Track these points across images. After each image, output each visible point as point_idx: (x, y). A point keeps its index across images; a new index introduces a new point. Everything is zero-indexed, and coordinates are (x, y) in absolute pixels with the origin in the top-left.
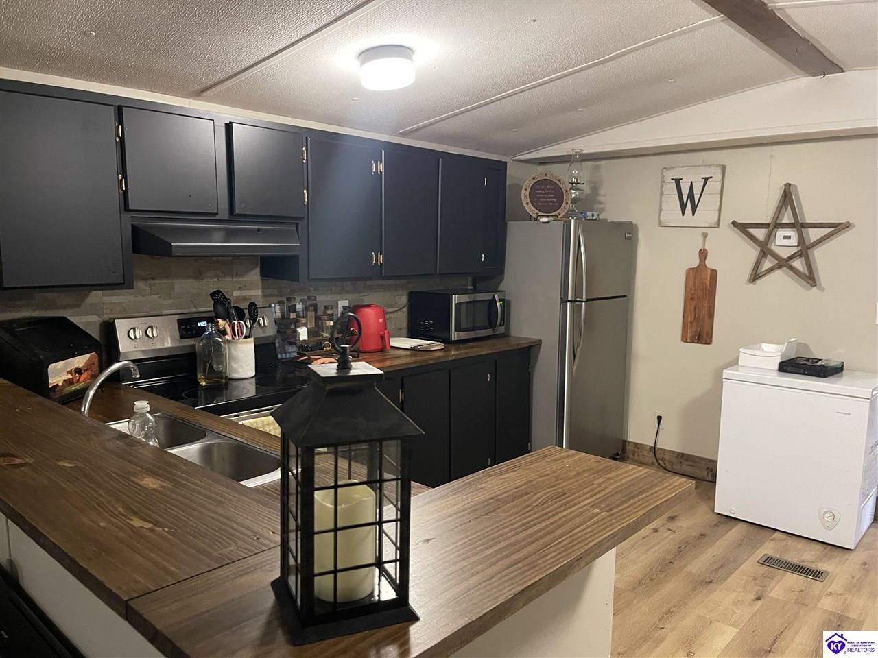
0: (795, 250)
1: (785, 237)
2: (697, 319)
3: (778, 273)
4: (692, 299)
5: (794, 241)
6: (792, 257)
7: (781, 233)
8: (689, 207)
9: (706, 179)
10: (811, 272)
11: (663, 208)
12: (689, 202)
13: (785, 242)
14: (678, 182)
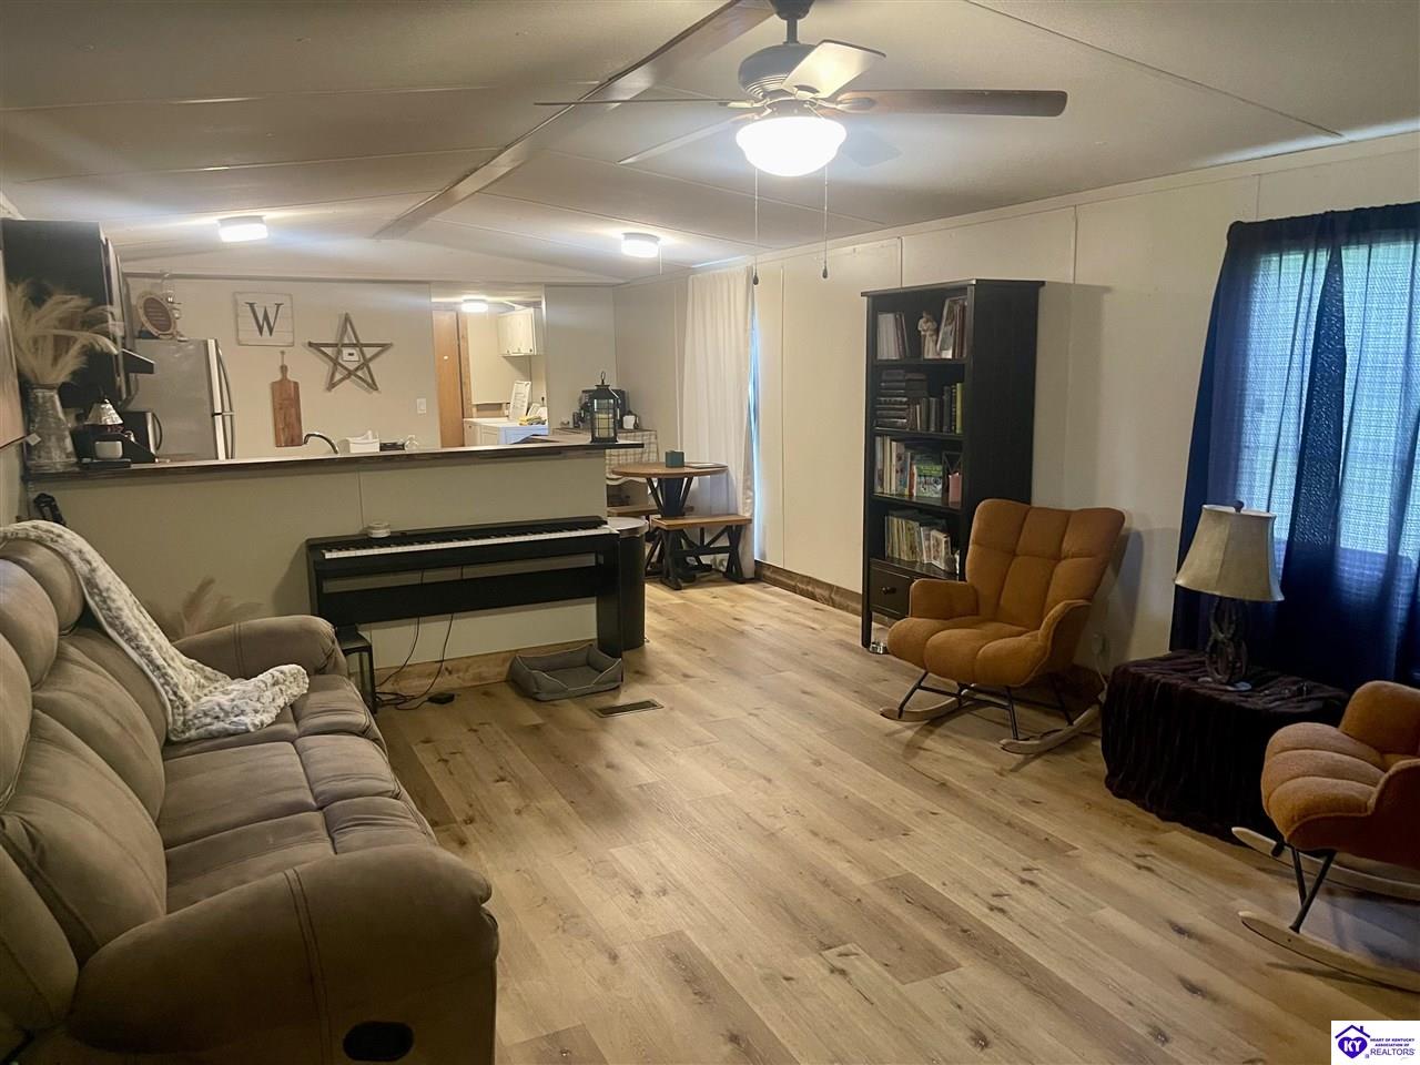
0: (356, 365)
1: (351, 354)
2: (288, 425)
3: (347, 381)
4: (281, 409)
5: (355, 358)
6: (357, 369)
7: (346, 351)
8: (266, 328)
9: (278, 305)
10: (373, 380)
11: (240, 328)
12: (265, 324)
13: (350, 358)
14: (251, 305)
